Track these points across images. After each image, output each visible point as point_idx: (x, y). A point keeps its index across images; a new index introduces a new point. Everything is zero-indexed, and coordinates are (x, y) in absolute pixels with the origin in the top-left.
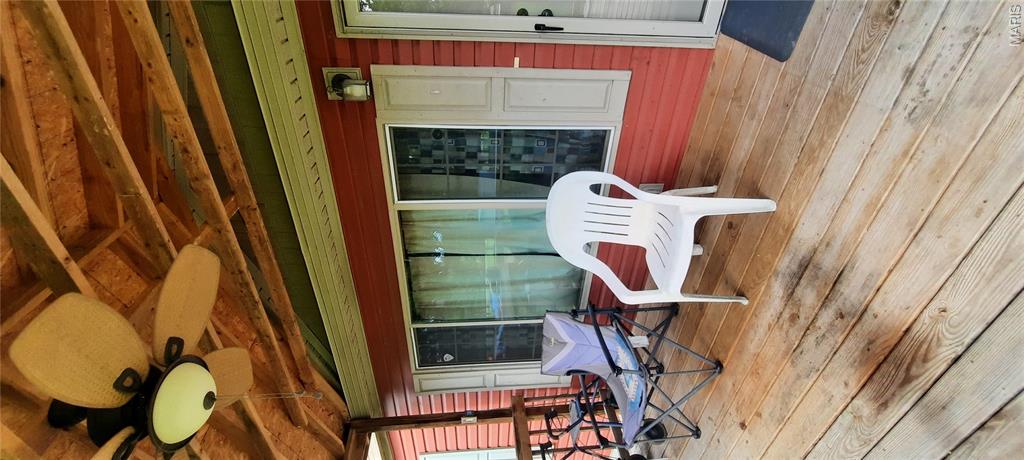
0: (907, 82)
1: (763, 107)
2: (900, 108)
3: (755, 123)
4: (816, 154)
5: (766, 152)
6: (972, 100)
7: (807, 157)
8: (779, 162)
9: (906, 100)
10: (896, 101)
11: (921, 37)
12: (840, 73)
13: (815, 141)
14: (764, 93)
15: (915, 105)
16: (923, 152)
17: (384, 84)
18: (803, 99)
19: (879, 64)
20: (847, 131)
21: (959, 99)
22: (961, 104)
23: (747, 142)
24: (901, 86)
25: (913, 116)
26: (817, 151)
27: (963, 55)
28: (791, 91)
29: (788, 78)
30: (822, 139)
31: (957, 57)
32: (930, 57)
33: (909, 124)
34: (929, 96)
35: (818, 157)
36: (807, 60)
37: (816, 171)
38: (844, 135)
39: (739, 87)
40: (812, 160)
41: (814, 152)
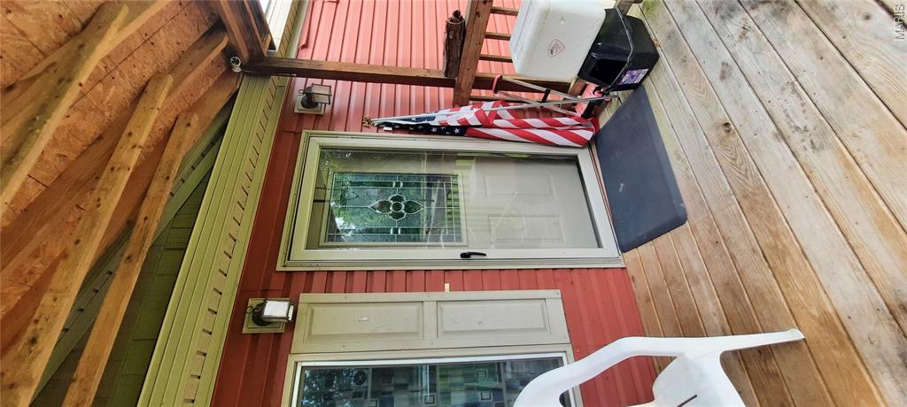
0: (784, 139)
1: (697, 265)
2: (802, 154)
3: (703, 283)
4: (780, 247)
5: (736, 295)
6: (840, 99)
7: (774, 257)
8: (756, 289)
9: (797, 146)
10: (793, 153)
11: (762, 118)
12: (733, 185)
13: (766, 239)
14: (691, 256)
15: (809, 141)
16: (859, 150)
17: (309, 313)
18: (724, 226)
19: (755, 154)
20: (783, 206)
21: (832, 107)
22: (837, 107)
23: (710, 304)
24: (785, 146)
25: (817, 146)
26: (778, 243)
27: (799, 96)
28: (709, 232)
29: (699, 227)
30: (770, 231)
31: (797, 99)
32: (779, 116)
33: (821, 152)
34: (810, 127)
35: (784, 246)
36: (701, 203)
37: (796, 258)
38: (785, 210)
39: (665, 273)
40: (783, 254)
41: (776, 247)
